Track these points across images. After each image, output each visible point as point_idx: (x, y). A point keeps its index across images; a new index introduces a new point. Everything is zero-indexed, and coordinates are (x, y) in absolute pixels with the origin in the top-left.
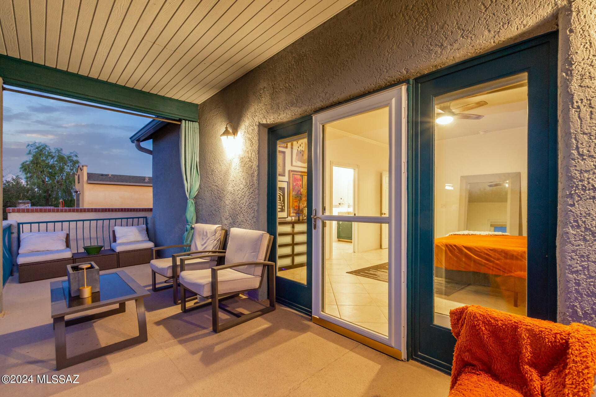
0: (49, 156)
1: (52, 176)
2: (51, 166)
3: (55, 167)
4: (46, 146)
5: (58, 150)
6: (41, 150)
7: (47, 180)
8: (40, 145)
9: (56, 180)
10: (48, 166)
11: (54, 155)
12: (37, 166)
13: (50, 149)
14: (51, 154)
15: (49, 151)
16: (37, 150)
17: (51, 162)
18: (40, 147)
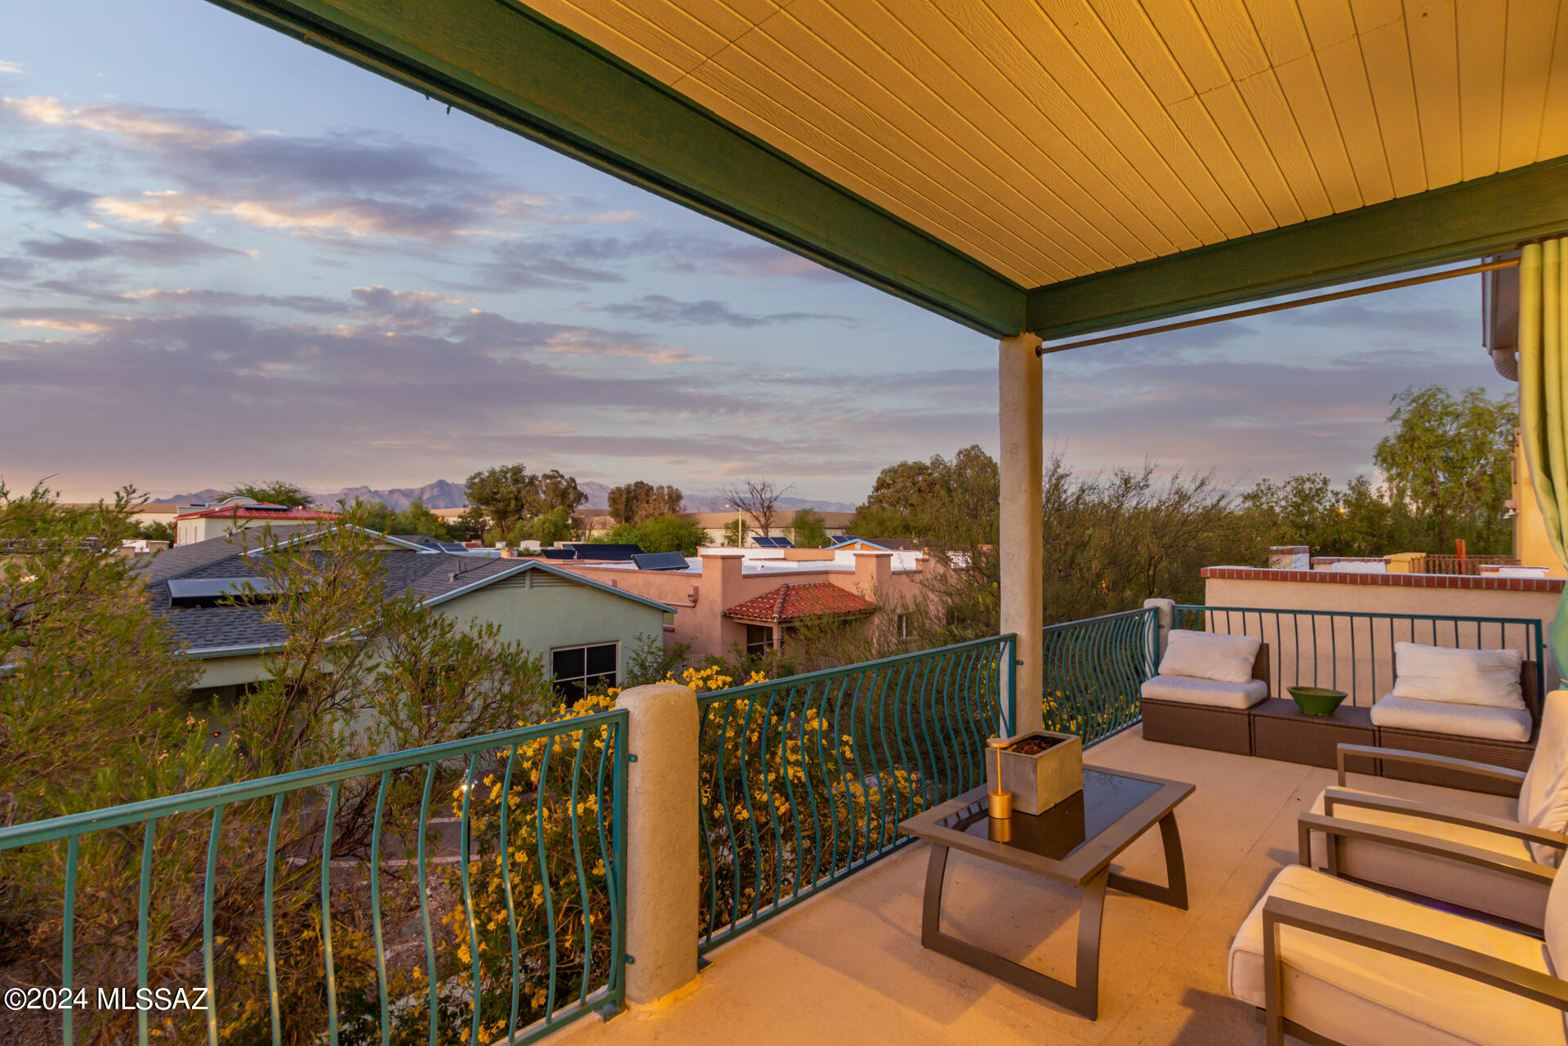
0: (1447, 414)
1: (1454, 467)
2: (1453, 441)
3: (1460, 442)
4: (1439, 390)
5: (1472, 394)
6: (1425, 404)
7: (1441, 479)
8: (1423, 390)
9: (1465, 479)
10: (1443, 442)
11: (1460, 409)
12: (1412, 446)
13: (1448, 396)
14: (1451, 409)
15: (1446, 403)
16: (1414, 405)
17: (1451, 429)
18: (1423, 395)
